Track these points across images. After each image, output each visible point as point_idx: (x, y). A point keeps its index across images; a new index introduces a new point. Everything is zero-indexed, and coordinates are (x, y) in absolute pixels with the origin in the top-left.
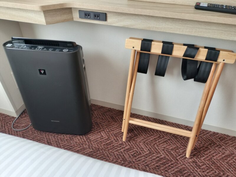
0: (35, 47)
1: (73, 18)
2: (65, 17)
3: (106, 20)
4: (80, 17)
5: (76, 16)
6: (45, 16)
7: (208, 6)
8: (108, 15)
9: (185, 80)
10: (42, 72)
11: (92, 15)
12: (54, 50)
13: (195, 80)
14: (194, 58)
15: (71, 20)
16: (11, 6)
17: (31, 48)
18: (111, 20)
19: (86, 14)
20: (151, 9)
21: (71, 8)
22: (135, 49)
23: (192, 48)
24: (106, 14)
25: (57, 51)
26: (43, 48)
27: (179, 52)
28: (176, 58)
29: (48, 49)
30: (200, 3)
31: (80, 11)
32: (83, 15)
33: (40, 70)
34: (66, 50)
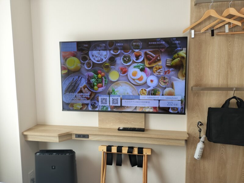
0: (52, 154)
1: (72, 138)
2: (68, 138)
3: (88, 138)
4: (76, 137)
5: (74, 137)
6: (59, 138)
7: (123, 129)
8: (89, 136)
9: (132, 166)
10: (53, 167)
11: (82, 136)
12: (62, 154)
13: (138, 167)
14: (132, 153)
15: (71, 139)
16: (43, 135)
17: (50, 154)
18: (91, 138)
19: (79, 136)
20: (108, 132)
21: (72, 134)
22: (103, 151)
23: (131, 149)
24: (88, 135)
25: (63, 155)
26: (56, 154)
27: (125, 151)
28: (125, 154)
29: (59, 154)
30: (120, 128)
31: (76, 135)
32: (77, 136)
33: (52, 166)
34: (67, 154)
